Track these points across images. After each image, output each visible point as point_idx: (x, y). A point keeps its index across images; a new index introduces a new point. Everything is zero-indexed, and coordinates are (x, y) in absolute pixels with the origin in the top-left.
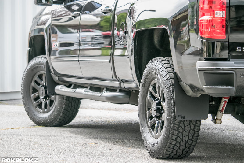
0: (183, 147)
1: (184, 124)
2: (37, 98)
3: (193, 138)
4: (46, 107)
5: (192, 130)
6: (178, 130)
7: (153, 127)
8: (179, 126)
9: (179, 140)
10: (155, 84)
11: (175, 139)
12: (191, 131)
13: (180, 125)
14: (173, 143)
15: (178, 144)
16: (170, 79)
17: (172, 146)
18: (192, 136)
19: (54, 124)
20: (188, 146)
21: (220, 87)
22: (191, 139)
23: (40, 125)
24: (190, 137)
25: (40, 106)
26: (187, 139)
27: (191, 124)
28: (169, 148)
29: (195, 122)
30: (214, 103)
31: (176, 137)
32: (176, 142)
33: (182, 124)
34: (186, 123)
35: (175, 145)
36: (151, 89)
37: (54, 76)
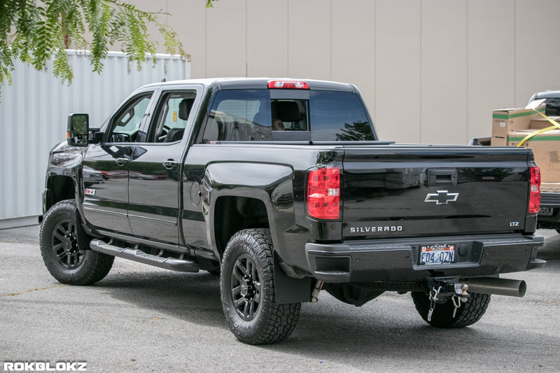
0: (280, 332)
1: (283, 307)
2: (61, 251)
3: (292, 323)
4: (72, 263)
6: (276, 315)
7: (241, 307)
8: (278, 310)
9: (277, 325)
10: (245, 260)
11: (272, 324)
13: (280, 309)
14: (270, 329)
15: (275, 330)
16: (267, 256)
17: (268, 332)
18: (291, 321)
20: (286, 331)
21: (335, 274)
22: (289, 323)
23: (65, 284)
25: (64, 260)
26: (286, 323)
27: (291, 307)
28: (266, 333)
29: (295, 305)
31: (274, 322)
32: (273, 327)
35: (272, 331)
36: (238, 263)
37: (85, 226)
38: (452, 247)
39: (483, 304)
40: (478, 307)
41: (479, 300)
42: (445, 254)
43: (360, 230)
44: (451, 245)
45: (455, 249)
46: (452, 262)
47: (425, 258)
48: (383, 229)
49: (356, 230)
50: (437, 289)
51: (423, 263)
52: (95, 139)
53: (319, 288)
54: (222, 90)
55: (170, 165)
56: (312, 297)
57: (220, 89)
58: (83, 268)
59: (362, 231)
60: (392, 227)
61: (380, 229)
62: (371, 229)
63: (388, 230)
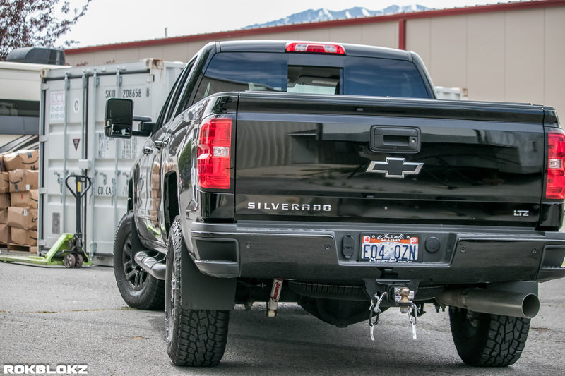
0: (202, 349)
1: (198, 314)
2: (130, 269)
3: (215, 337)
5: (211, 324)
6: (189, 325)
9: (192, 338)
11: (186, 337)
12: (210, 326)
13: (192, 317)
14: (184, 344)
15: (193, 345)
17: (184, 348)
18: (213, 335)
19: (148, 307)
20: (210, 349)
22: (211, 338)
24: (211, 336)
26: (206, 338)
27: (210, 316)
28: (181, 350)
29: (215, 313)
30: (263, 285)
31: (187, 334)
32: (188, 342)
33: (194, 315)
34: (202, 315)
35: (189, 347)
37: (141, 238)
38: (413, 240)
39: (517, 334)
40: (509, 337)
41: (509, 327)
42: (403, 250)
43: (262, 206)
44: (411, 236)
45: (419, 242)
46: (414, 261)
47: (369, 252)
48: (300, 208)
49: (257, 206)
50: (379, 295)
51: (367, 260)
52: (144, 130)
53: (275, 297)
54: (221, 52)
55: (160, 147)
56: (268, 310)
57: (218, 50)
58: (146, 288)
59: (265, 208)
60: (315, 205)
61: (295, 206)
62: (280, 206)
63: (309, 209)
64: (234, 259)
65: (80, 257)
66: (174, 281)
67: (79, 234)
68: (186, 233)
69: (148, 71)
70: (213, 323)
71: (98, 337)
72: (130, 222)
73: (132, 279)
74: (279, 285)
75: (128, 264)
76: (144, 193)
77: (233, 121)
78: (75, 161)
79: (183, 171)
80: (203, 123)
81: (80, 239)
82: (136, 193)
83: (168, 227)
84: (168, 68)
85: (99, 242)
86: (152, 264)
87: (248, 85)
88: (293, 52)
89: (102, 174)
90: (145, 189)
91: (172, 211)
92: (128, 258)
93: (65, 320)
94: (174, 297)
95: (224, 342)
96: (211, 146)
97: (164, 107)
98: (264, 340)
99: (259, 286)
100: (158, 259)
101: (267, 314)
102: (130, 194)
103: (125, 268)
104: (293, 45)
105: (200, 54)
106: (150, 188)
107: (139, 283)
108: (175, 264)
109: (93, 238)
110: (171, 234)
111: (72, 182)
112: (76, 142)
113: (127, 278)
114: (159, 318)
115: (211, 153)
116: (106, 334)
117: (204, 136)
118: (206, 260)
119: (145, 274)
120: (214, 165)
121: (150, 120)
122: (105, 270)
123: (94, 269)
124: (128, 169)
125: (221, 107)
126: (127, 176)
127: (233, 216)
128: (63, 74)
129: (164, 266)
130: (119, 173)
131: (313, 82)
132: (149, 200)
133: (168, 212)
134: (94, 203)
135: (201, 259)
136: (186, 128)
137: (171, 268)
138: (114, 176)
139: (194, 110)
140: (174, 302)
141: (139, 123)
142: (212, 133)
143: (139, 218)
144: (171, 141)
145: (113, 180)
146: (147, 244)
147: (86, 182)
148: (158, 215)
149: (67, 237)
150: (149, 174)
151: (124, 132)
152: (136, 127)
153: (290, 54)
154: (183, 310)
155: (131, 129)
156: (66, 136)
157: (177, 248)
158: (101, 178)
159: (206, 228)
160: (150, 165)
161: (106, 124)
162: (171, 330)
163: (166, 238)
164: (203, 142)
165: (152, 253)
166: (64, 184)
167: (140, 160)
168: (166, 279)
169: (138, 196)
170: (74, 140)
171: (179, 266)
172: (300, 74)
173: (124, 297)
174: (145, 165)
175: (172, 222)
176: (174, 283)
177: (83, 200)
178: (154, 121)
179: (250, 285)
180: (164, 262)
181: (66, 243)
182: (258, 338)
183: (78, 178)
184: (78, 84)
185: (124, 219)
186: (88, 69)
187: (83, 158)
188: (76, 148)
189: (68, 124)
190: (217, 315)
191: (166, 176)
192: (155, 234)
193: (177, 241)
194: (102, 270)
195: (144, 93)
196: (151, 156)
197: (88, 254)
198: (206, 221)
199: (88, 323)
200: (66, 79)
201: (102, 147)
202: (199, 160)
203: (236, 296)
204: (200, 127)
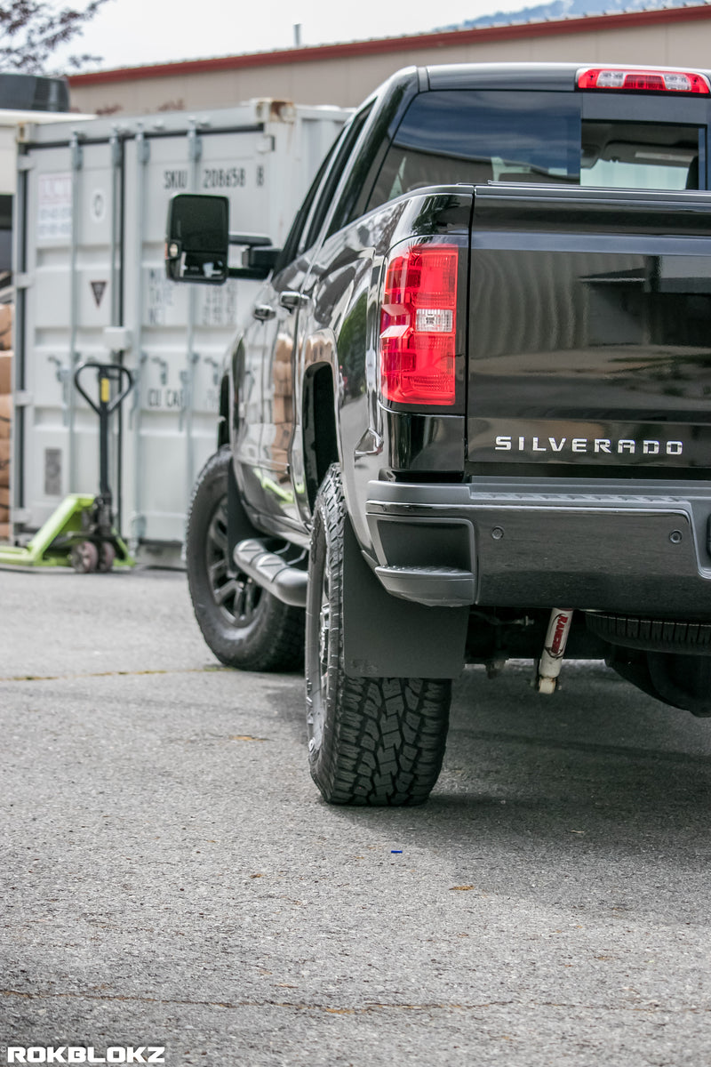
0: (389, 768)
1: (380, 689)
3: (418, 738)
4: (243, 608)
5: (411, 711)
6: (360, 712)
8: (364, 695)
9: (367, 743)
11: (353, 740)
12: (409, 714)
13: (369, 694)
14: (349, 755)
15: (369, 758)
17: (349, 764)
18: (415, 734)
20: (407, 766)
22: (411, 742)
24: (410, 736)
26: (398, 742)
27: (408, 692)
28: (343, 769)
29: (420, 686)
30: (528, 622)
31: (357, 733)
32: (358, 750)
33: (373, 690)
34: (390, 690)
35: (360, 761)
37: (247, 509)
48: (614, 447)
49: (515, 443)
52: (255, 266)
53: (555, 648)
54: (430, 90)
55: (293, 305)
56: (539, 677)
57: (424, 87)
58: (259, 624)
59: (535, 447)
60: (646, 442)
61: (602, 445)
62: (569, 443)
63: (632, 450)
64: (464, 566)
65: (109, 548)
66: (325, 611)
67: (105, 496)
68: (355, 505)
69: (260, 128)
70: (414, 708)
71: (152, 736)
72: (224, 474)
73: (229, 602)
74: (565, 619)
75: (219, 569)
76: (255, 405)
77: (460, 250)
78: (96, 332)
79: (347, 359)
80: (394, 255)
81: (107, 508)
82: (236, 406)
83: (313, 488)
84: (307, 121)
85: (151, 513)
86: (276, 569)
87: (489, 164)
88: (593, 89)
89: (157, 360)
90: (257, 396)
91: (322, 452)
92: (219, 554)
93: (78, 696)
94: (326, 649)
95: (439, 750)
96: (411, 308)
97: (299, 214)
98: (529, 741)
99: (519, 622)
100: (287, 557)
101: (537, 687)
102: (224, 410)
103: (212, 576)
104: (592, 74)
105: (381, 93)
106: (268, 395)
107: (243, 611)
108: (328, 573)
109: (138, 505)
110: (320, 506)
111: (89, 379)
112: (98, 287)
113: (218, 599)
114: (288, 690)
115: (412, 325)
116: (171, 730)
117: (396, 285)
118: (400, 564)
119: (258, 591)
120: (417, 352)
121: (267, 242)
122: (166, 578)
123: (139, 575)
124: (220, 350)
125: (434, 219)
126: (215, 365)
127: (461, 468)
128: (67, 134)
129: (303, 576)
130: (195, 359)
131: (638, 155)
132: (267, 426)
133: (312, 455)
134: (139, 425)
135: (390, 564)
136: (354, 264)
137: (320, 582)
138: (184, 365)
139: (370, 221)
140: (325, 659)
141: (244, 248)
142: (414, 279)
143: (245, 466)
144: (319, 292)
145: (183, 375)
146: (263, 522)
147: (120, 379)
148: (289, 460)
149: (79, 504)
150: (267, 361)
151: (209, 270)
152: (236, 258)
153: (586, 95)
154: (347, 678)
155: (225, 262)
156: (76, 276)
157: (332, 537)
158: (153, 371)
159: (401, 494)
160: (269, 343)
161: (169, 253)
162: (319, 722)
163: (308, 515)
164: (394, 297)
165: (274, 544)
166: (71, 383)
167: (246, 332)
168: (308, 605)
169: (241, 415)
170: (93, 284)
171: (337, 580)
172: (607, 140)
173: (209, 642)
174: (259, 341)
175: (322, 477)
176: (327, 617)
177: (114, 419)
178: (278, 244)
179: (497, 622)
180: (302, 566)
181: (75, 518)
182: (514, 737)
183: (103, 371)
184: (100, 157)
185: (211, 466)
186: (123, 123)
187: (113, 324)
188: (98, 302)
189: (79, 249)
190: (425, 690)
191: (308, 373)
192: (280, 498)
193: (334, 521)
194: (156, 577)
195: (251, 177)
196: (272, 324)
197: (125, 541)
198: (401, 477)
199: (128, 702)
200: (74, 145)
201: (158, 298)
202: (385, 340)
203: (467, 647)
204: (388, 264)
